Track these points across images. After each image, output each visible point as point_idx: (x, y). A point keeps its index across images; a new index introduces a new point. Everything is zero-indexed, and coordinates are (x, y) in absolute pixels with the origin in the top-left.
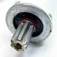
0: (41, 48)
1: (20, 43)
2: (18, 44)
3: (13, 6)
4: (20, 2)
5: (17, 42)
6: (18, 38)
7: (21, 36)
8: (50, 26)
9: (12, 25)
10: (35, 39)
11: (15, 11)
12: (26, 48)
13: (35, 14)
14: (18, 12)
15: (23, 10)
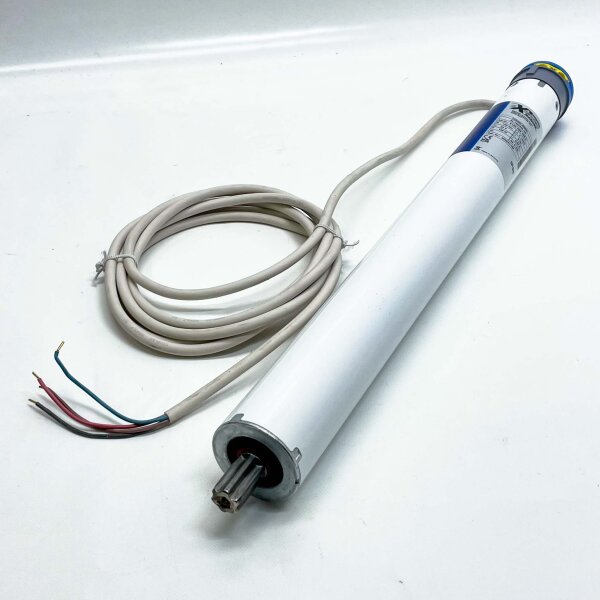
0: (280, 515)
1: (227, 496)
2: (224, 499)
3: (229, 423)
4: (242, 415)
5: (223, 495)
6: (224, 487)
7: (230, 486)
8: (295, 473)
9: (225, 456)
10: (268, 492)
11: (231, 432)
12: (238, 508)
13: (276, 454)
14: (237, 434)
15: (248, 433)
